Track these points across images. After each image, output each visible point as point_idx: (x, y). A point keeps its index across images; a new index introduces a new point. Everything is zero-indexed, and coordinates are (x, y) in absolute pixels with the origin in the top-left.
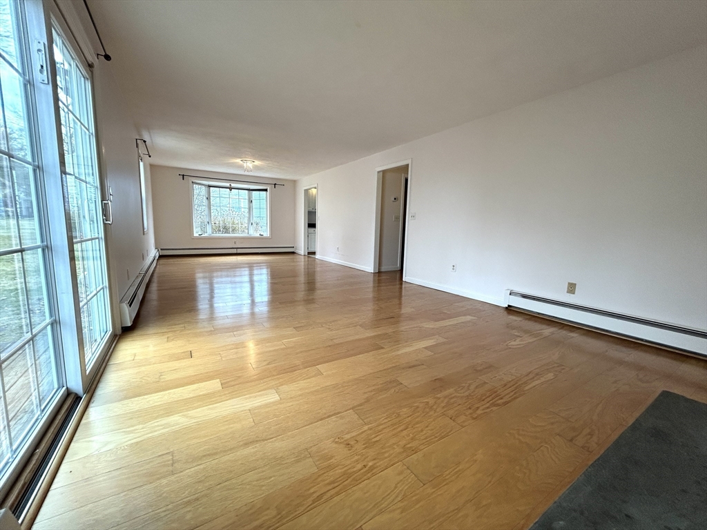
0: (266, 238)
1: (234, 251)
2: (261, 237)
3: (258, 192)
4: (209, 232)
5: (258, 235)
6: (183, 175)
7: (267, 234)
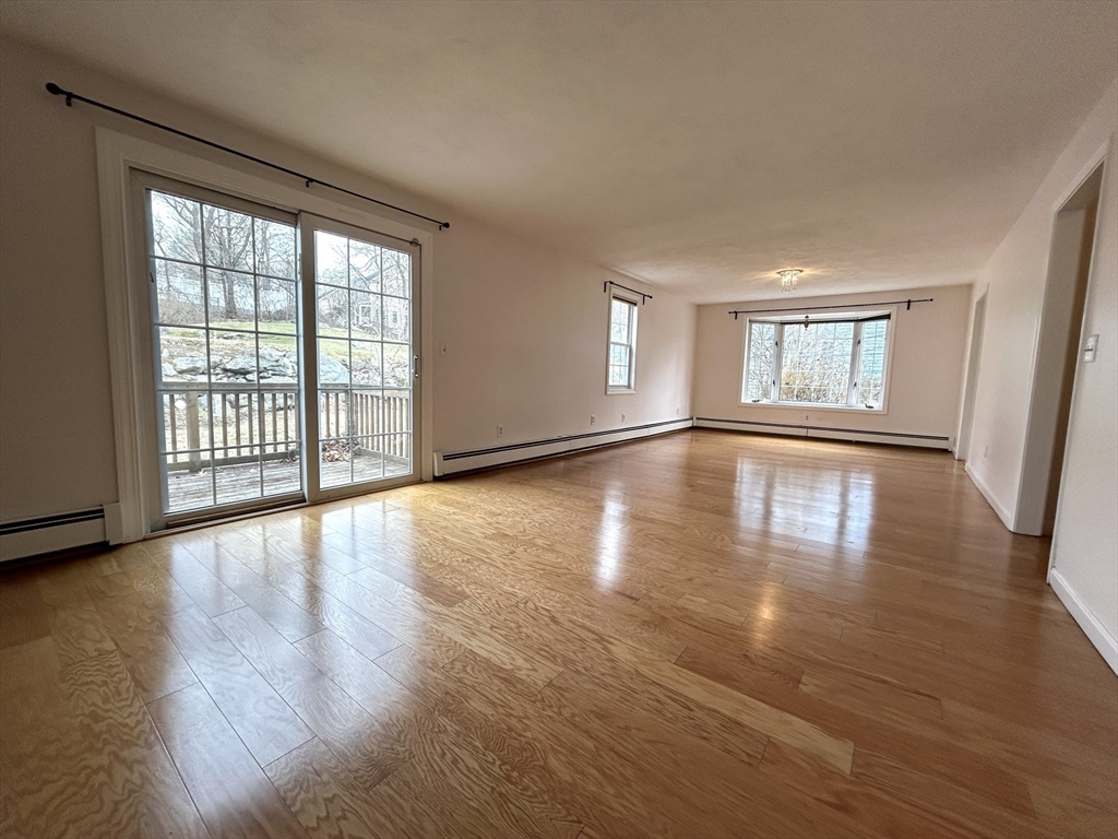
0: (877, 414)
1: (802, 432)
2: (869, 413)
3: (873, 323)
4: (773, 398)
5: (863, 407)
6: (736, 313)
7: (878, 405)
